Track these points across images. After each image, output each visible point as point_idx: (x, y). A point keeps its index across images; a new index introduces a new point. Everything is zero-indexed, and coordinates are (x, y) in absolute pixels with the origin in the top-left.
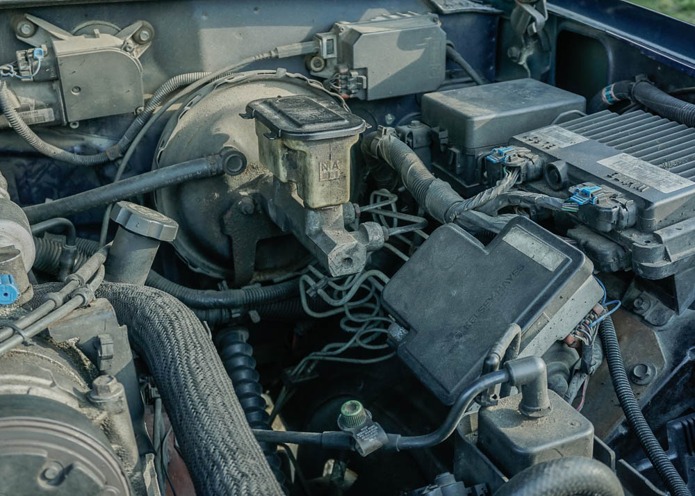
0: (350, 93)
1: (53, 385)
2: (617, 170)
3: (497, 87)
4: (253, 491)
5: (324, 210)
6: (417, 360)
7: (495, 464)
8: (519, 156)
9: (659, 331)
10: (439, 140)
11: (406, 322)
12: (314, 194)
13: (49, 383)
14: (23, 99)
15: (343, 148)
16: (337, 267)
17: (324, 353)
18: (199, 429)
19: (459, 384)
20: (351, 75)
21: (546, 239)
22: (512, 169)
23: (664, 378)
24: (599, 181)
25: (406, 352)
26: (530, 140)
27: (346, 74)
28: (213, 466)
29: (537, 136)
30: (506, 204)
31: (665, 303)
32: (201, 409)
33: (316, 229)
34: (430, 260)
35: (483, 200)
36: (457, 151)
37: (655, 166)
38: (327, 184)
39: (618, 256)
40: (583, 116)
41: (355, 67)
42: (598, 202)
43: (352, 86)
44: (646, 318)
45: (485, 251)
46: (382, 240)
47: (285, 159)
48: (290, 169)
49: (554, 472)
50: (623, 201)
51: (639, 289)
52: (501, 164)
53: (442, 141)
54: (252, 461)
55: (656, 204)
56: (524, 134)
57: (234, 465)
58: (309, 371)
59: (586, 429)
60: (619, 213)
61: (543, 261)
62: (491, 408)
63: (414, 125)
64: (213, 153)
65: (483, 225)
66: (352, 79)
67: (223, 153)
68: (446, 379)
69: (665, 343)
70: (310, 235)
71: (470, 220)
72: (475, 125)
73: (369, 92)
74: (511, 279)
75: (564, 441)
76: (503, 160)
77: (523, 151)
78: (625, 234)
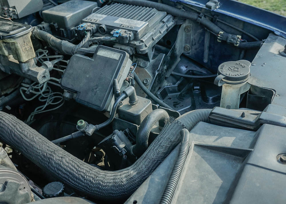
0: (11, 17)
2: (122, 24)
3: (66, 4)
4: (68, 161)
5: (28, 62)
6: (84, 101)
7: (129, 122)
8: (89, 26)
9: (146, 68)
10: (55, 27)
11: (74, 90)
12: (23, 57)
15: (28, 38)
16: (41, 80)
17: (36, 112)
18: (36, 150)
19: (102, 103)
20: (10, 10)
21: (111, 50)
22: (88, 31)
23: (153, 81)
24: (118, 28)
25: (79, 100)
26: (88, 20)
27: (7, 10)
28: (49, 159)
29: (90, 18)
30: (92, 43)
31: (145, 60)
32: (33, 143)
33: (27, 70)
34: (74, 68)
35: (83, 43)
36: (63, 30)
37: (131, 20)
38: (26, 52)
39: (131, 50)
40: (100, 9)
41: (10, 7)
42: (122, 35)
43: (11, 14)
44: (141, 66)
45: (92, 60)
46: (52, 67)
47: (5, 47)
48: (8, 50)
49: (153, 116)
50: (129, 32)
51: (136, 58)
52: (84, 30)
53: (56, 27)
54: (62, 152)
55: (139, 31)
56: (85, 18)
57: (56, 156)
58: (32, 119)
59: (149, 102)
60: (129, 36)
61: (114, 57)
62: (121, 106)
63: (43, 24)
65: (86, 52)
66: (10, 12)
68: (97, 103)
69: (149, 71)
70: (25, 72)
71: (81, 51)
72: (67, 19)
73: (18, 15)
74: (105, 66)
75: (146, 107)
76: (84, 28)
77: (89, 24)
78: (132, 42)
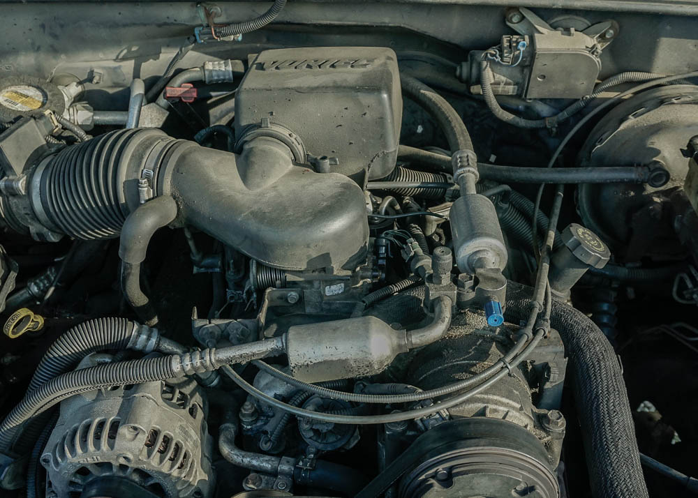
1: (521, 409)
13: (518, 406)
14: (497, 76)
64: (642, 164)
67: (652, 167)
